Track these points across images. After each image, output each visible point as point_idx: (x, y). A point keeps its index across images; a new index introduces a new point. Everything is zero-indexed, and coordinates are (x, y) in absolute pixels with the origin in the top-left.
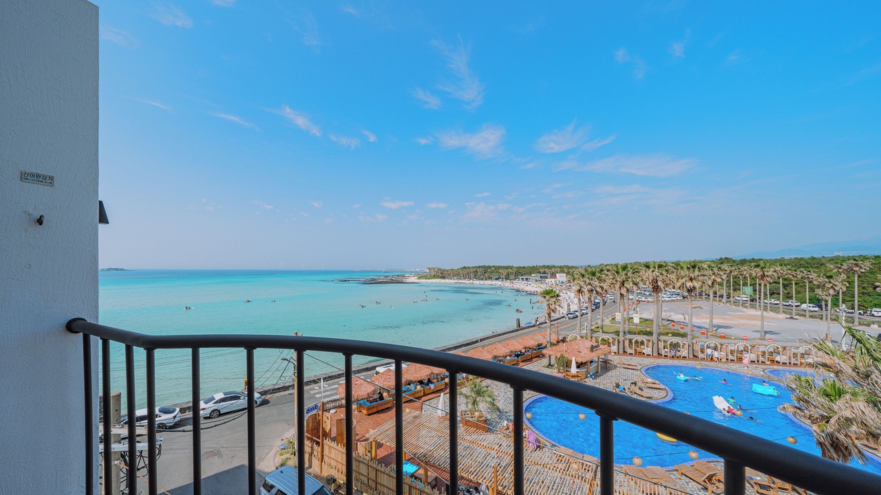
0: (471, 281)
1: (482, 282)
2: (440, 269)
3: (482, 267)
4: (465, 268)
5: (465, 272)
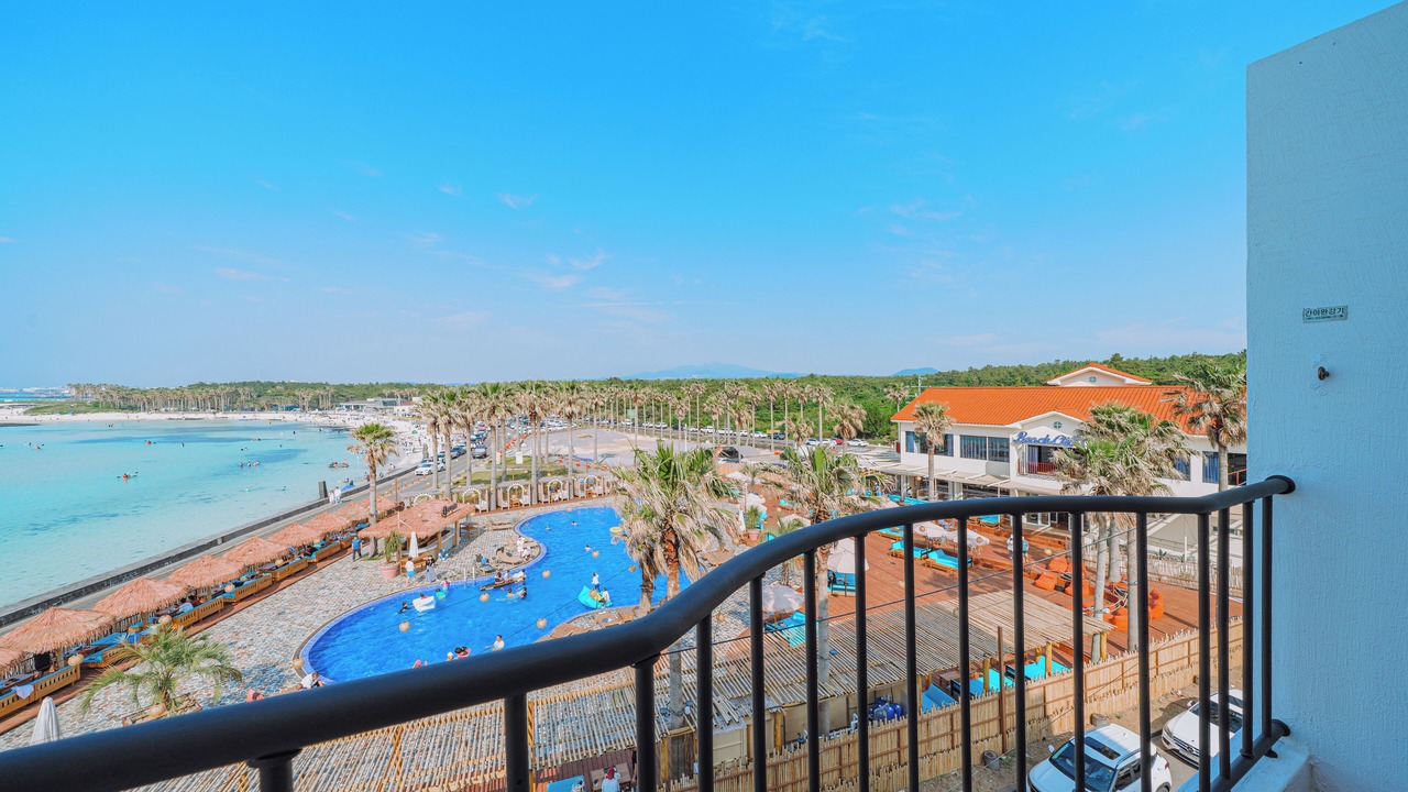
1: (249, 416)
2: (118, 389)
3: (252, 384)
4: (202, 385)
5: (201, 394)
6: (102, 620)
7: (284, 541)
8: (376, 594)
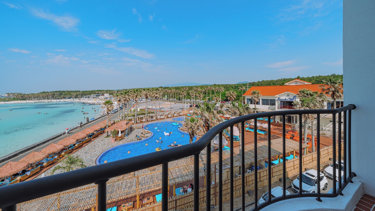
0: (49, 100)
4: (44, 92)
6: (45, 154)
7: (85, 133)
8: (111, 146)
